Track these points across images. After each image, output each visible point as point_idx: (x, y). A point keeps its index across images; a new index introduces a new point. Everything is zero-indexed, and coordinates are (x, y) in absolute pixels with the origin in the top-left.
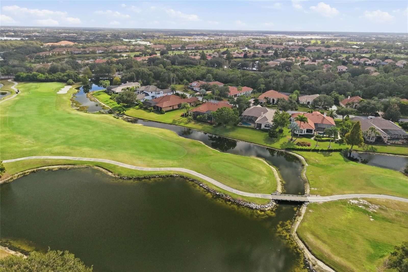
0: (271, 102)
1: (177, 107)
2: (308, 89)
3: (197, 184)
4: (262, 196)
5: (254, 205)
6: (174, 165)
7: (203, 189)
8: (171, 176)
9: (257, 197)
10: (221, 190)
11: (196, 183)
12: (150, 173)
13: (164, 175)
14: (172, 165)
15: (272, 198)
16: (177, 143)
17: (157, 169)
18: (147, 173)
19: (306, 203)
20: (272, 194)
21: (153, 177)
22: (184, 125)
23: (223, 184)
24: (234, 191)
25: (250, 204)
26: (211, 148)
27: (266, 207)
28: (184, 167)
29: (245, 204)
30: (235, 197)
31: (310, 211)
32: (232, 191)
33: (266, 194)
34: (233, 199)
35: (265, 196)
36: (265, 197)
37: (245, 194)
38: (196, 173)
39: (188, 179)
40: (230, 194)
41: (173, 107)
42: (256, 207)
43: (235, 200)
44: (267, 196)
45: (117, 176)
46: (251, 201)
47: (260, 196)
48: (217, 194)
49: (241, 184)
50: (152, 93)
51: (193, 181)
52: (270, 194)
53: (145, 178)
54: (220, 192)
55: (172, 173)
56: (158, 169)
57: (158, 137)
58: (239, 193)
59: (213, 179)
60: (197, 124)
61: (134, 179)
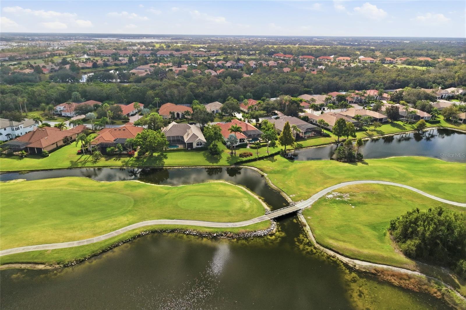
0: (176, 116)
1: (62, 143)
2: (202, 97)
3: (181, 233)
4: (259, 219)
5: (260, 232)
6: (131, 220)
7: (193, 236)
8: (139, 236)
9: (256, 222)
10: (216, 230)
11: (179, 233)
12: (107, 243)
13: (129, 237)
14: (127, 222)
15: (269, 217)
16: (107, 192)
17: (112, 234)
18: (103, 245)
19: (300, 212)
20: (266, 214)
21: (115, 247)
22: (92, 166)
23: (212, 222)
24: (230, 225)
25: (256, 233)
26: (155, 185)
27: (272, 230)
28: (146, 218)
29: (251, 234)
30: (236, 231)
31: (308, 218)
32: (228, 226)
33: (261, 216)
34: (236, 234)
35: (261, 219)
36: (263, 219)
37: (243, 225)
38: (169, 222)
39: (165, 231)
40: (229, 230)
41: (57, 144)
42: (264, 233)
43: (238, 234)
44: (264, 218)
45: (57, 266)
46: (255, 229)
47: (257, 220)
48: (214, 236)
49: (230, 215)
50: (5, 129)
51: (173, 231)
52: (264, 214)
53: (104, 251)
54: (217, 232)
55: (138, 232)
56: (114, 234)
57: (71, 190)
58: (236, 225)
59: (196, 220)
60: (110, 159)
61: (89, 259)
